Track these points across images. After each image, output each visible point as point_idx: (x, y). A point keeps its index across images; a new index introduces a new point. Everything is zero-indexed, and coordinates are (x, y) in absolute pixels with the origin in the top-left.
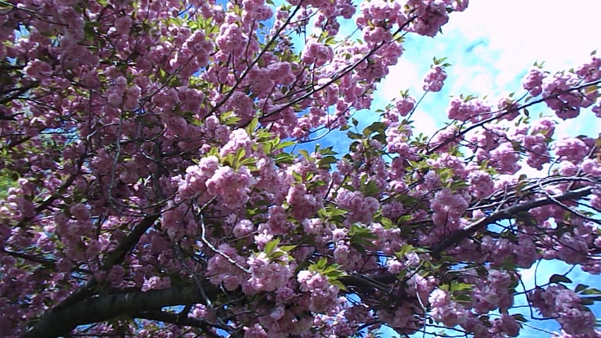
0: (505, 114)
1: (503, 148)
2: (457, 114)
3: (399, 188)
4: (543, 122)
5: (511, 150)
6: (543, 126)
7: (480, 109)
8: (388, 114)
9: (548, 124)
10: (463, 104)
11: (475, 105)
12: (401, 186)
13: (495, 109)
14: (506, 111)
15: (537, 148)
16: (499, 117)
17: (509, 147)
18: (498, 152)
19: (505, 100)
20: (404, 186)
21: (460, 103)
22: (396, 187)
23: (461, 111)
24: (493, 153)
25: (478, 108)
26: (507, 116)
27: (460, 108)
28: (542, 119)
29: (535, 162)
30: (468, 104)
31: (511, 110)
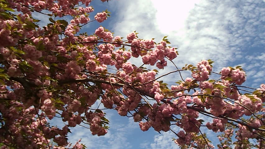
0: (116, 43)
1: (108, 55)
2: (99, 34)
3: (63, 50)
4: (128, 53)
5: (110, 57)
6: (127, 55)
7: (109, 37)
8: (76, 19)
9: (129, 55)
10: (103, 31)
11: (107, 34)
12: (64, 50)
13: (113, 40)
14: (117, 43)
15: (120, 62)
16: (113, 44)
17: (110, 56)
18: (105, 55)
19: (118, 38)
20: (65, 51)
21: (102, 30)
22: (61, 49)
23: (101, 34)
24: (104, 55)
25: (108, 36)
26: (116, 45)
27: (101, 33)
28: (128, 52)
29: (118, 66)
30: (105, 32)
31: (118, 43)
